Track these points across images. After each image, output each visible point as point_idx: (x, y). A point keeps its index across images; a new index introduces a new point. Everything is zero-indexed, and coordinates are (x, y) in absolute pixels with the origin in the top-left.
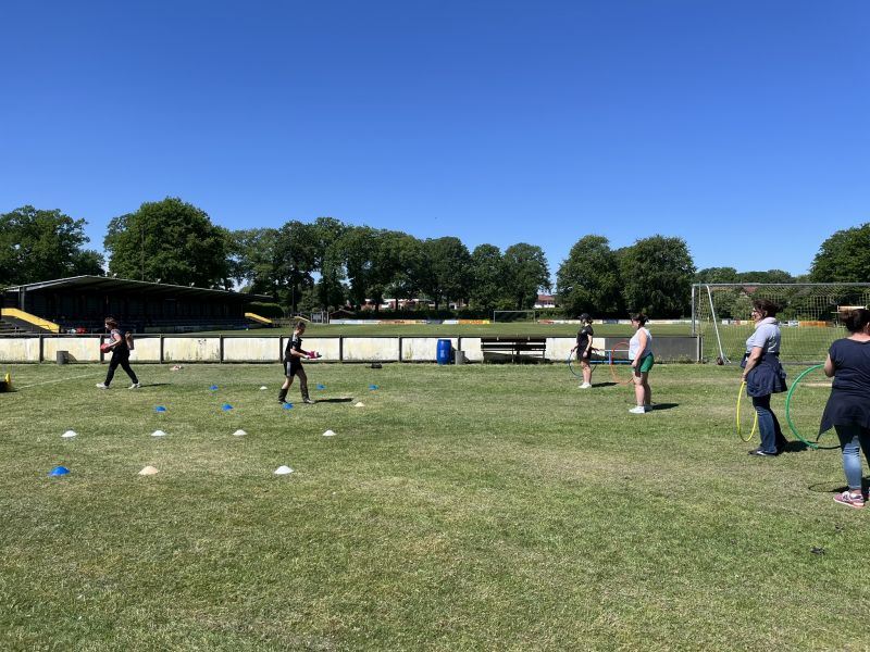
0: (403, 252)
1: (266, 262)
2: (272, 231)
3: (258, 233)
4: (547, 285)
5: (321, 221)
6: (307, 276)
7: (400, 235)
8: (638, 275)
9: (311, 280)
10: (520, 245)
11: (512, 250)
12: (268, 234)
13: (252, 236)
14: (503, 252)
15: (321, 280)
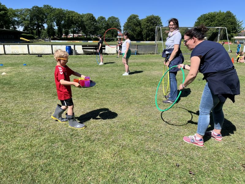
0: (74, 17)
1: (27, 20)
2: (28, 9)
3: (23, 10)
4: (120, 30)
5: (45, 6)
6: (42, 25)
7: (72, 12)
8: (147, 27)
9: (44, 27)
10: (112, 17)
11: (110, 18)
12: (27, 10)
13: (21, 11)
14: (107, 19)
15: (47, 27)
